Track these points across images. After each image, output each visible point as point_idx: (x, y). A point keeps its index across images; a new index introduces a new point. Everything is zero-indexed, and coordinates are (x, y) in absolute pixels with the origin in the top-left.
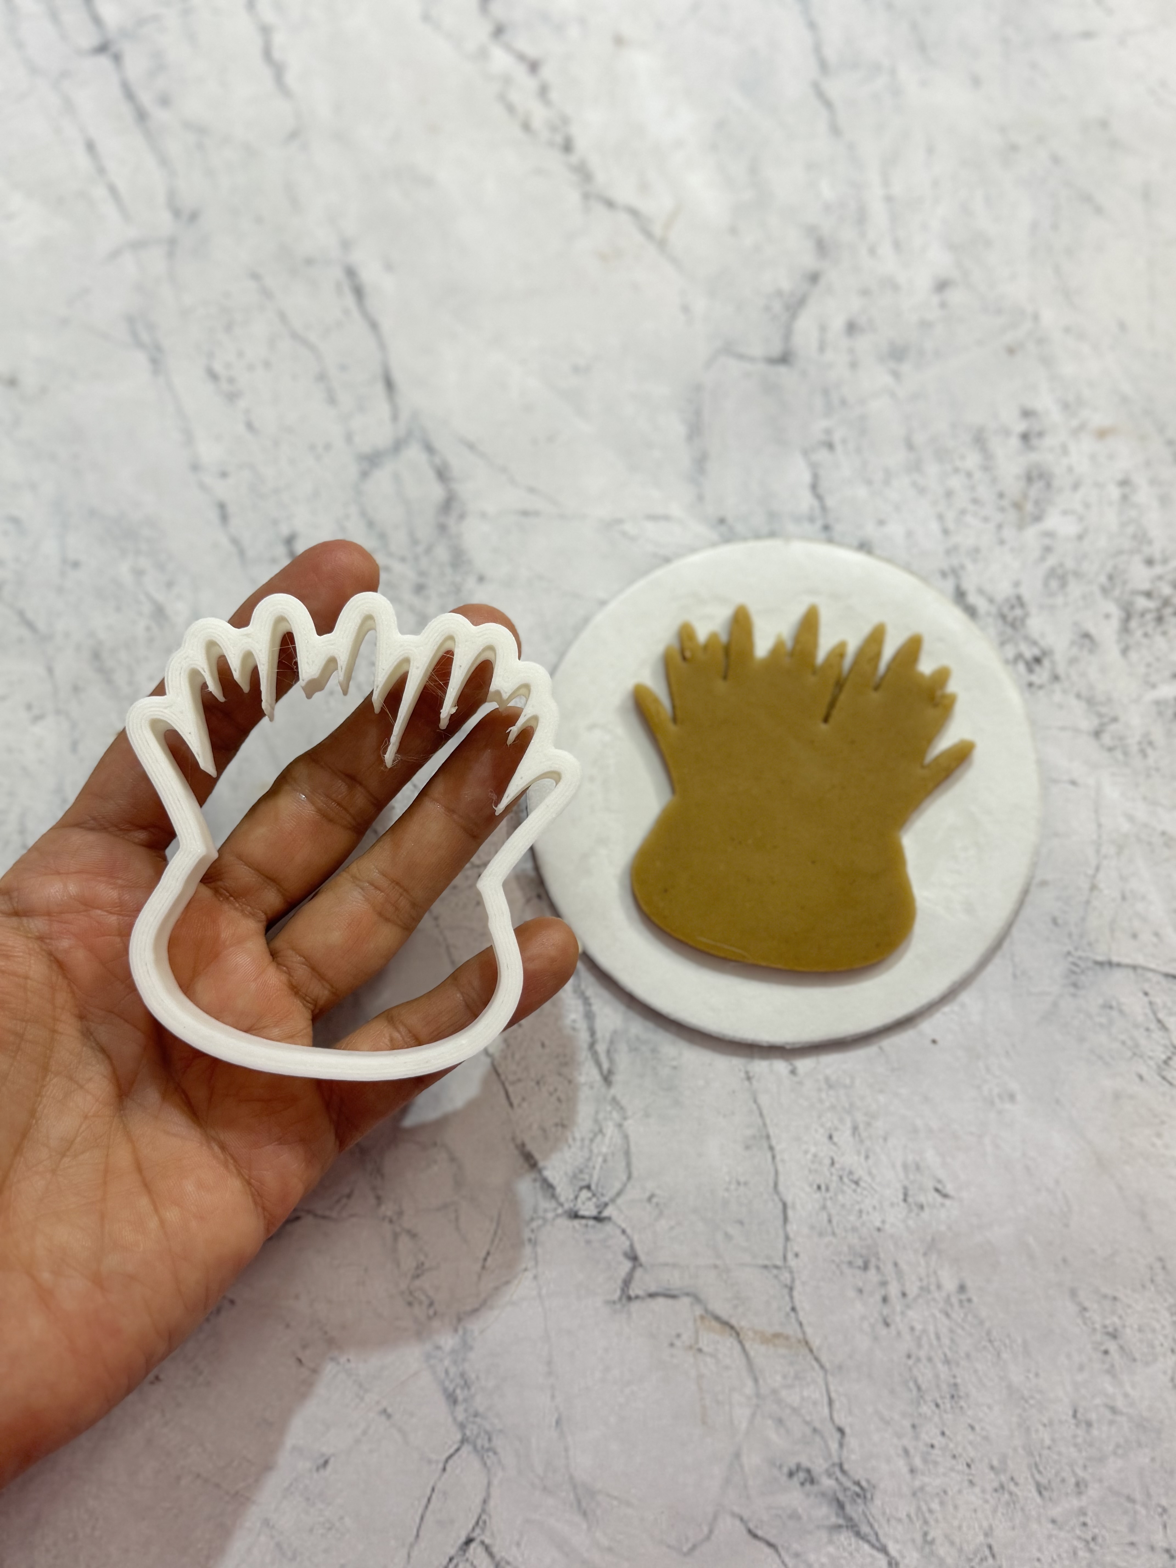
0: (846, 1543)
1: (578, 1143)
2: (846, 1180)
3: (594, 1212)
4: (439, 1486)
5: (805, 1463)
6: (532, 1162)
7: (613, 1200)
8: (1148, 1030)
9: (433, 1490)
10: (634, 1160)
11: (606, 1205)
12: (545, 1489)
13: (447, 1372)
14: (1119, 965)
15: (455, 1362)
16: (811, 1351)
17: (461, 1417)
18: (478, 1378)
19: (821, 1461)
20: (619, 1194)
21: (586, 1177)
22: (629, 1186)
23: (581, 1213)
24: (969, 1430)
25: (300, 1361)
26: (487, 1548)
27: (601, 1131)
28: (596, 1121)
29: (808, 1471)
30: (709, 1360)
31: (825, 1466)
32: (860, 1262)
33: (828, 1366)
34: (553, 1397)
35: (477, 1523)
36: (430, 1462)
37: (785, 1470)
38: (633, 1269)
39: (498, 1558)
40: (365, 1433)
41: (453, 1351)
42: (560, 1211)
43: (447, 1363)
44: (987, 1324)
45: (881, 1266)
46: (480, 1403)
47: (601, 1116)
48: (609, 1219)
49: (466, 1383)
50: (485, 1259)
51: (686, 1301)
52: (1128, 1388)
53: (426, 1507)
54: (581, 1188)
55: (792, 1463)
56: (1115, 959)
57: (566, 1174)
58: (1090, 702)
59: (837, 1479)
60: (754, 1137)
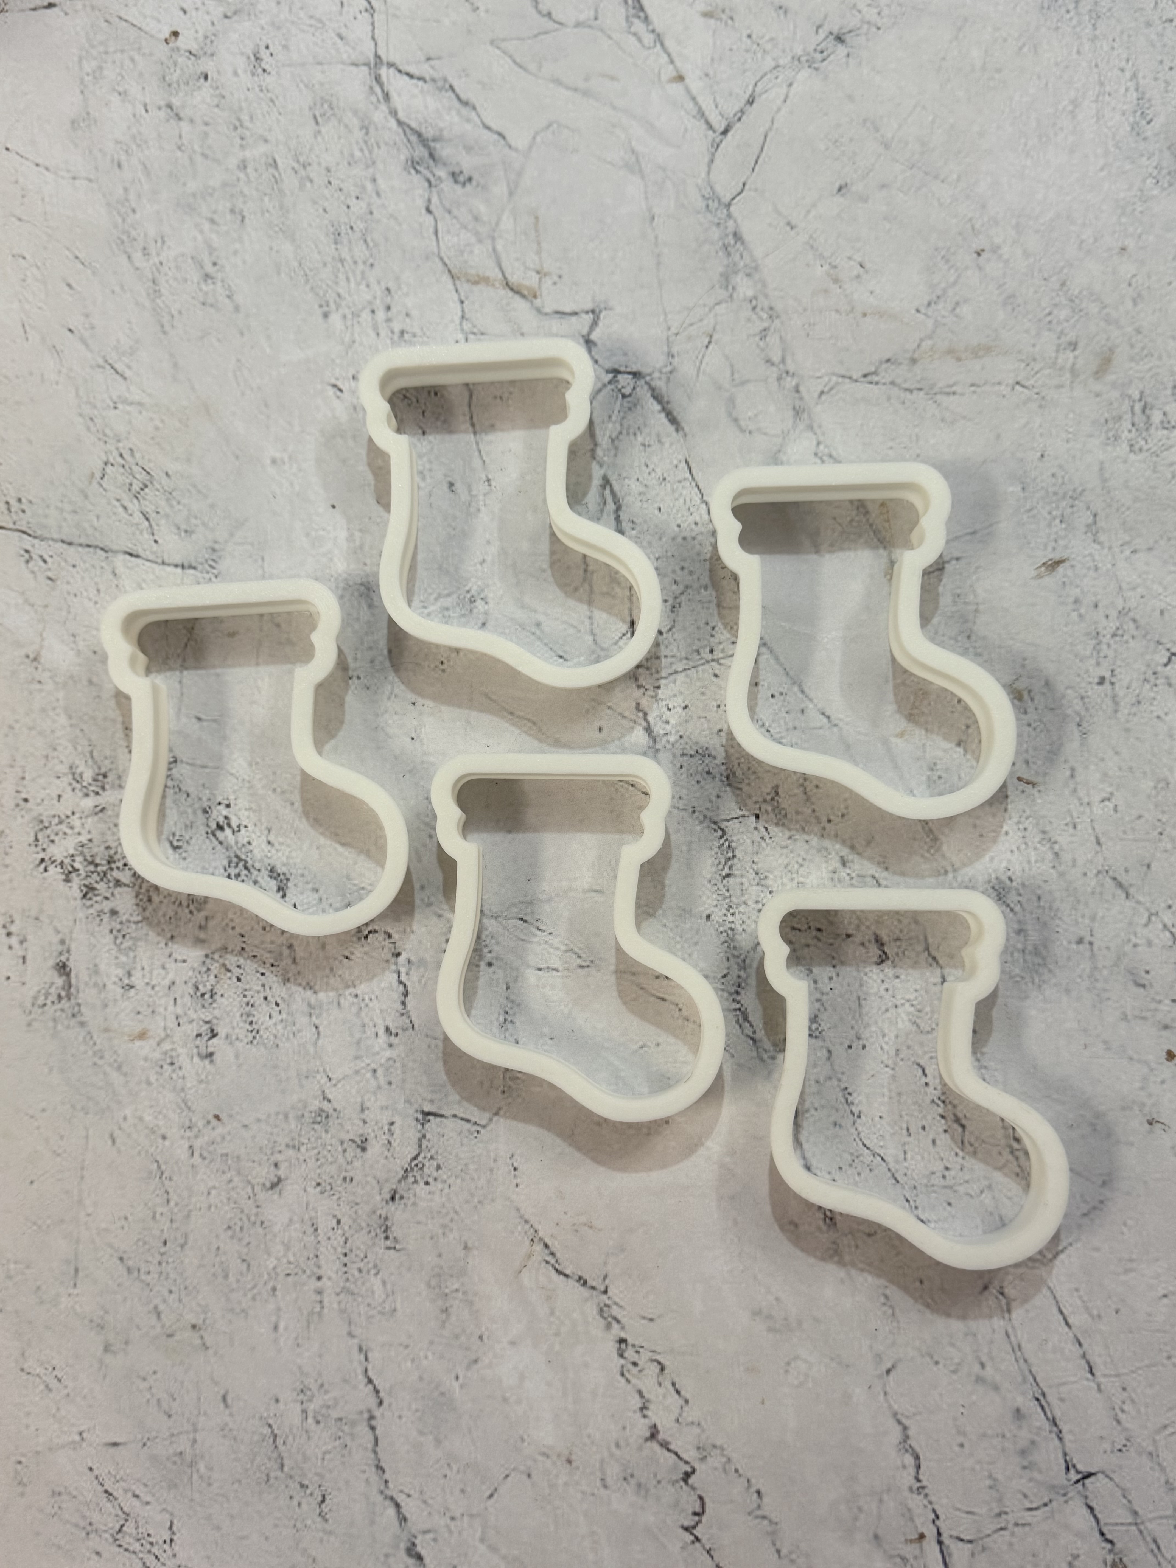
0: (430, 129)
4: (748, 173)
7: (604, 386)
8: (158, 513)
9: (753, 170)
11: (610, 382)
12: (664, 170)
13: (742, 257)
14: (176, 566)
26: (710, 127)
29: (456, 182)
32: (406, 336)
34: (656, 238)
35: (718, 146)
36: (756, 190)
39: (703, 121)
42: (648, 378)
44: (308, 287)
48: (608, 372)
52: (200, 238)
53: (758, 157)
54: (630, 395)
55: (468, 187)
56: (179, 570)
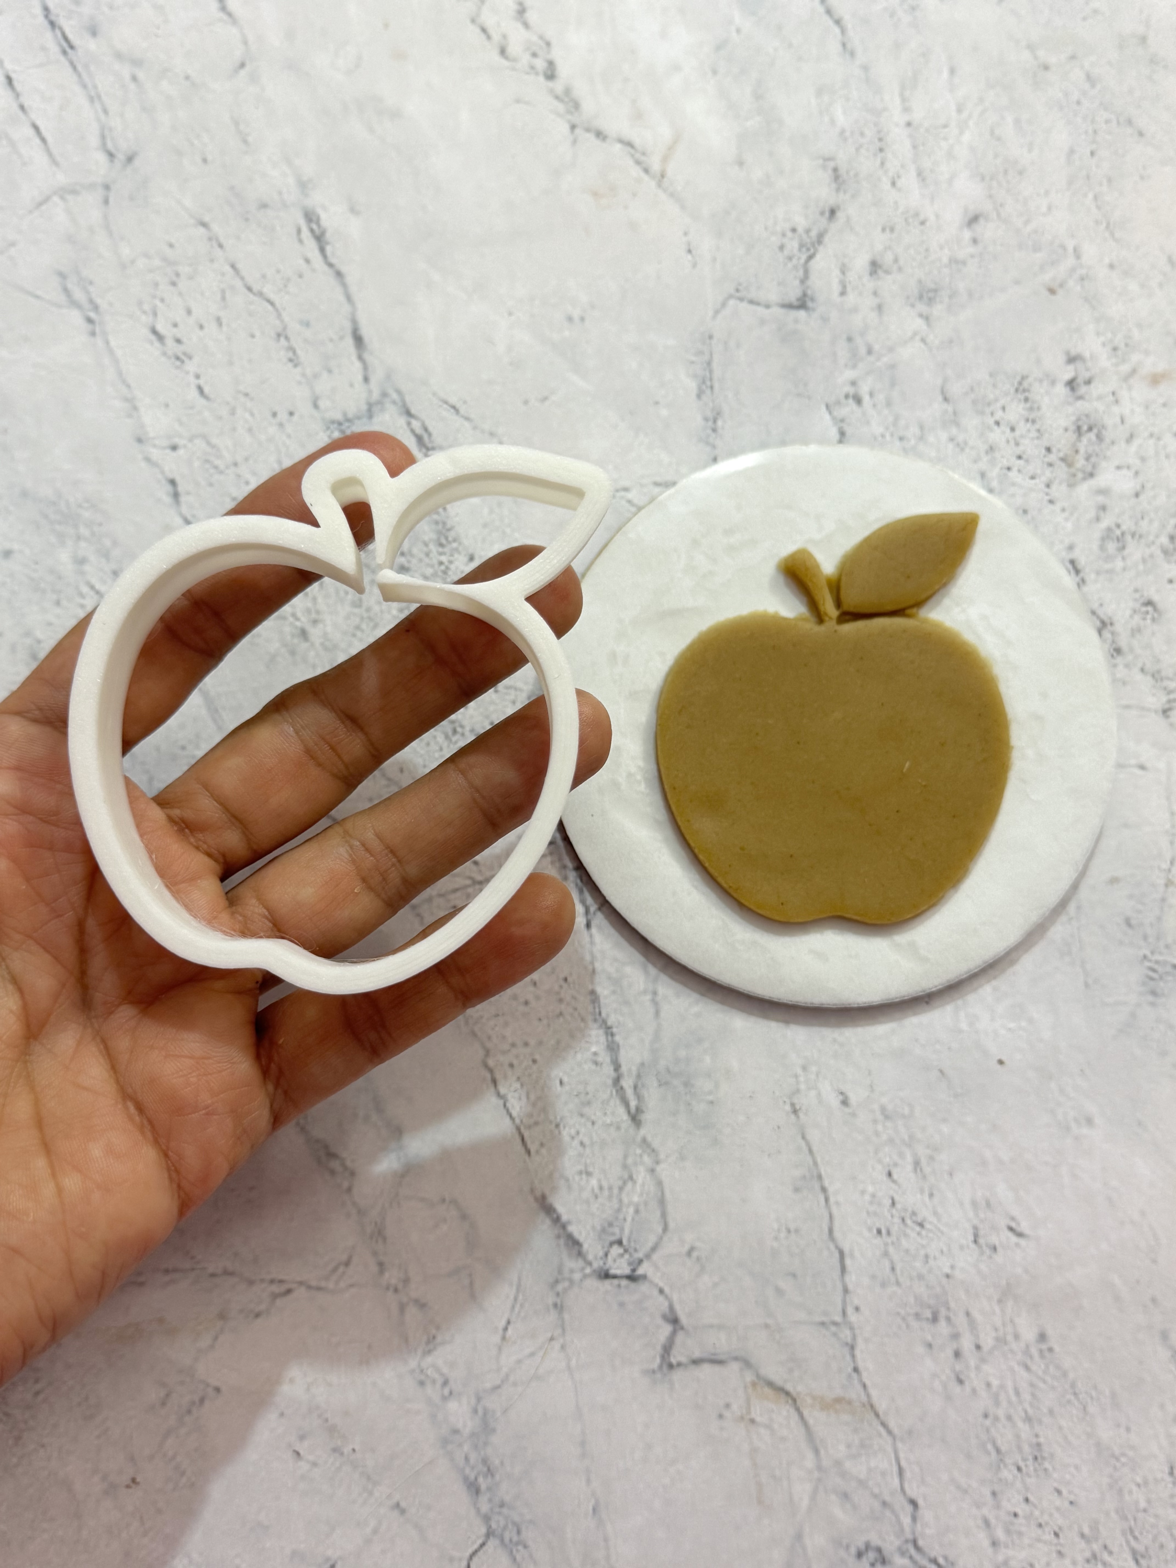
1: (606, 1193)
2: (909, 1222)
3: (627, 1271)
5: (876, 1541)
6: (555, 1216)
10: (670, 1209)
15: (475, 1447)
16: (877, 1415)
17: (485, 1508)
18: (502, 1463)
19: (892, 1538)
20: (654, 1249)
21: (617, 1230)
22: (665, 1239)
23: (613, 1272)
24: (1056, 1494)
25: (298, 1454)
27: (631, 1178)
28: (625, 1166)
30: (762, 1431)
31: (897, 1543)
33: (896, 1431)
37: (853, 1550)
38: (674, 1333)
40: (375, 1531)
41: (473, 1435)
43: (466, 1448)
45: (951, 1315)
46: (506, 1491)
47: (630, 1161)
49: (489, 1470)
50: (506, 1329)
51: (735, 1366)
57: (593, 1228)
58: (1156, 676)
59: (911, 1557)
60: (804, 1177)
